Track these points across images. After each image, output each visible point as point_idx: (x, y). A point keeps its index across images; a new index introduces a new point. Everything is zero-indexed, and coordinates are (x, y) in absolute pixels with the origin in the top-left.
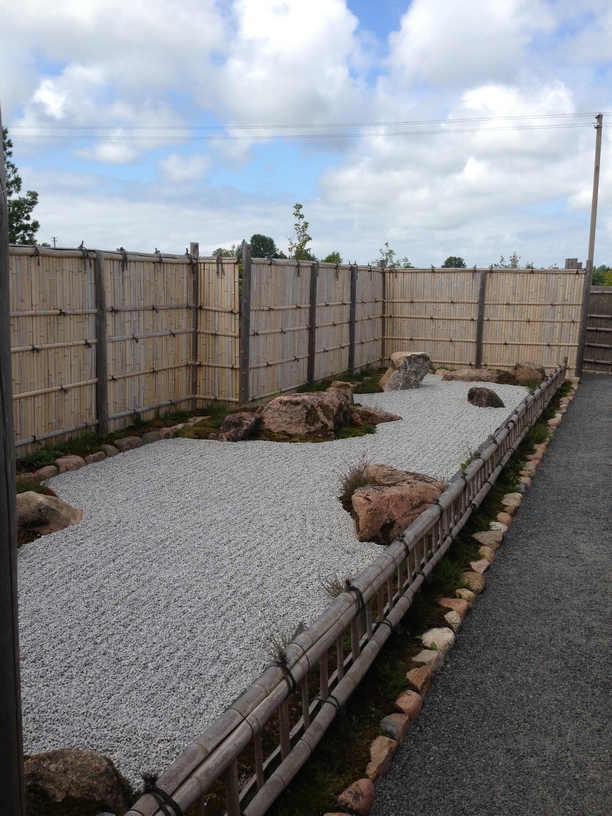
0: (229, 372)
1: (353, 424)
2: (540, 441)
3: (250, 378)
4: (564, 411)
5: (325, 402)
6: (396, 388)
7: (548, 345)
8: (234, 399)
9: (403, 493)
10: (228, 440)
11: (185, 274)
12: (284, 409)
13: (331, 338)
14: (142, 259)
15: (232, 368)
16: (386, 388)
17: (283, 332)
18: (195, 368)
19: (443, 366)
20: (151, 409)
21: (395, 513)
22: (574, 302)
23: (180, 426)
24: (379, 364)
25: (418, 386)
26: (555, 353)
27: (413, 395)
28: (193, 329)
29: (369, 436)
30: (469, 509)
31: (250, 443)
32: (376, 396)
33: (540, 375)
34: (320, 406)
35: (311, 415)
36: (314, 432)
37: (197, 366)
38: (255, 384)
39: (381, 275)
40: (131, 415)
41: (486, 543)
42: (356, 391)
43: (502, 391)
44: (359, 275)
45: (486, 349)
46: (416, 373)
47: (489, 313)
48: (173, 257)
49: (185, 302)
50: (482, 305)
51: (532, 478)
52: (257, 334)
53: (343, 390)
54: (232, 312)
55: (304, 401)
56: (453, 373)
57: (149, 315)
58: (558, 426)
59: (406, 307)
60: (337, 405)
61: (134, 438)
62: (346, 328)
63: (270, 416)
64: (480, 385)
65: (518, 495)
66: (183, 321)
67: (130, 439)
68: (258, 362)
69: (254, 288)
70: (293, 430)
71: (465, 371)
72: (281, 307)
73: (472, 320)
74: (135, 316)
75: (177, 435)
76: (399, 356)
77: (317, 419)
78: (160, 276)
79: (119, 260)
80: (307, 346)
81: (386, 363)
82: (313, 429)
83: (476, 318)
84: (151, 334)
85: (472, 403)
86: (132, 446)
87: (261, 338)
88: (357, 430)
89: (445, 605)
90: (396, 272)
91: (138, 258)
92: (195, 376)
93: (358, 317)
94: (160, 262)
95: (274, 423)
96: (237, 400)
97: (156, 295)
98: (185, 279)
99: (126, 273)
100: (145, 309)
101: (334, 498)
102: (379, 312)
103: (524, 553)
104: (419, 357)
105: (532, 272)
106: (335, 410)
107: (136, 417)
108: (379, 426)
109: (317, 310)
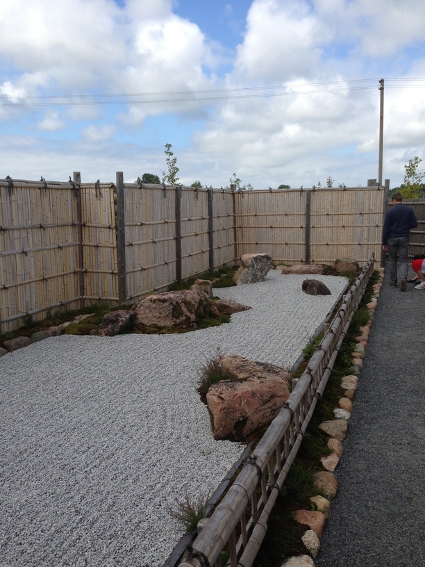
0: (110, 276)
1: (213, 316)
2: (364, 324)
3: (128, 280)
4: (378, 295)
5: (187, 299)
6: (246, 282)
7: (360, 244)
8: (114, 298)
9: (254, 389)
10: (106, 335)
11: (69, 198)
12: (154, 306)
13: (194, 246)
14: (28, 186)
15: (112, 273)
16: (238, 282)
17: (154, 242)
18: (81, 274)
19: (281, 264)
20: (42, 311)
21: (247, 410)
22: (378, 212)
23: (67, 324)
24: (233, 264)
25: (263, 280)
26: (364, 250)
27: (260, 287)
28: (78, 243)
29: (224, 325)
30: (315, 398)
31: (125, 337)
32: (231, 289)
33: (355, 267)
34: (184, 302)
35: (176, 310)
36: (180, 324)
37: (83, 273)
38: (132, 285)
39: (231, 196)
40: (23, 317)
41: (333, 435)
42: (215, 286)
43: (328, 281)
44: (215, 196)
45: (313, 249)
46: (261, 270)
47: (314, 221)
48: (58, 184)
49: (70, 221)
50: (308, 216)
51: (363, 359)
52: (132, 245)
53: (203, 287)
54: (109, 228)
55: (170, 298)
56: (289, 268)
57: (37, 232)
58: (376, 309)
59: (252, 219)
60: (198, 301)
61: (22, 338)
62: (206, 237)
63: (143, 312)
64: (311, 277)
65: (354, 378)
66: (70, 236)
67: (18, 340)
68: (134, 268)
69: (127, 207)
70: (162, 324)
71: (298, 267)
72: (152, 222)
73: (302, 227)
74: (24, 233)
75: (63, 332)
76: (248, 257)
77: (181, 313)
78: (46, 200)
79: (6, 187)
80: (174, 252)
81: (239, 263)
82: (178, 321)
83: (304, 226)
84: (41, 247)
85: (306, 292)
86: (20, 346)
87: (136, 248)
88: (215, 321)
89: (302, 522)
90: (243, 193)
91: (24, 184)
92: (82, 281)
93: (215, 228)
94: (46, 188)
95: (146, 318)
96: (118, 299)
97: (43, 215)
98: (69, 202)
99: (13, 198)
100: (32, 227)
101: (193, 389)
102: (232, 224)
103: (369, 441)
104: (263, 257)
105: (345, 190)
106: (196, 305)
107: (28, 318)
108: (234, 316)
109: (182, 224)
